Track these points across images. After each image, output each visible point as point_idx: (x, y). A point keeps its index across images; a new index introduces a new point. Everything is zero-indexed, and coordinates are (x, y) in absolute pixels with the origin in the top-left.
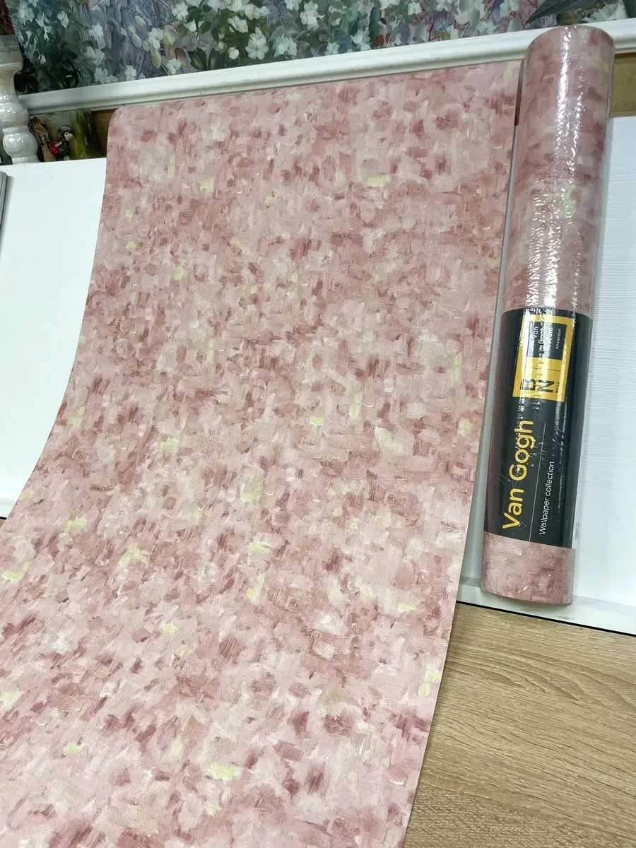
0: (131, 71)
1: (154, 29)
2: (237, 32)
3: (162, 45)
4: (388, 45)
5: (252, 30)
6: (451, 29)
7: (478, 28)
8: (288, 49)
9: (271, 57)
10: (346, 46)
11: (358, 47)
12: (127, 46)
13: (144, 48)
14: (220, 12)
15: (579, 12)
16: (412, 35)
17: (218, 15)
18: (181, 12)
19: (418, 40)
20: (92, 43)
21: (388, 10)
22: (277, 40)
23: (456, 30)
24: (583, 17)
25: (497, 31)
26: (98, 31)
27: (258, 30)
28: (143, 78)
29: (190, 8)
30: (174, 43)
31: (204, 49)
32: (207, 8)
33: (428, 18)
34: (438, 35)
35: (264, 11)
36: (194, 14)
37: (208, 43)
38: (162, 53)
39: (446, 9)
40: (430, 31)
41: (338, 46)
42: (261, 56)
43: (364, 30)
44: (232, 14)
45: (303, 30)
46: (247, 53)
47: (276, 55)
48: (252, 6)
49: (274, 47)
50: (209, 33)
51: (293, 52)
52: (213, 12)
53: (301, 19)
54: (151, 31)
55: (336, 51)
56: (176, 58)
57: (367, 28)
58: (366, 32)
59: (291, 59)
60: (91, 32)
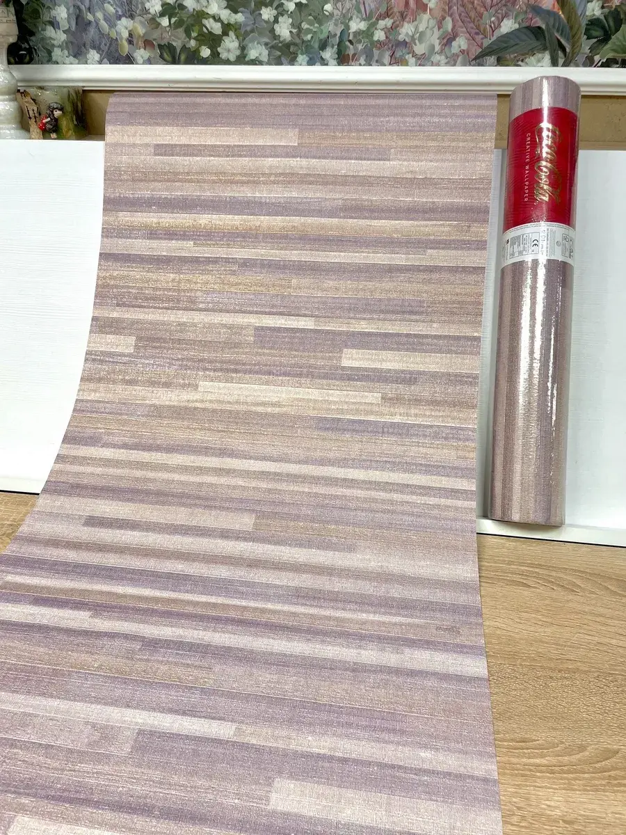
0: (94, 55)
1: (124, 19)
2: (210, 33)
3: (130, 35)
4: (353, 64)
5: (225, 33)
6: (409, 57)
7: (432, 59)
8: (260, 55)
9: (242, 60)
10: (315, 60)
11: (326, 62)
12: (92, 31)
13: (111, 35)
14: (195, 12)
15: (515, 57)
16: (376, 57)
17: (193, 15)
18: (155, 6)
19: (380, 63)
20: (54, 24)
21: (357, 33)
22: (250, 45)
23: (414, 59)
24: (518, 61)
25: (447, 64)
26: (61, 13)
27: (231, 34)
28: (107, 64)
29: (164, 5)
30: (144, 34)
31: (174, 44)
32: (182, 7)
33: (390, 45)
34: (397, 61)
35: (240, 17)
36: (167, 10)
37: (179, 39)
38: (130, 42)
39: (407, 40)
40: (391, 57)
41: (308, 58)
42: (232, 58)
43: (333, 47)
44: (206, 16)
45: (275, 39)
46: (219, 54)
47: (247, 59)
48: (228, 12)
49: (246, 51)
50: (181, 31)
51: (265, 58)
52: (188, 10)
53: (274, 30)
54: (120, 20)
55: (305, 63)
56: (145, 49)
57: (336, 46)
58: (334, 49)
59: (262, 65)
60: (53, 13)
